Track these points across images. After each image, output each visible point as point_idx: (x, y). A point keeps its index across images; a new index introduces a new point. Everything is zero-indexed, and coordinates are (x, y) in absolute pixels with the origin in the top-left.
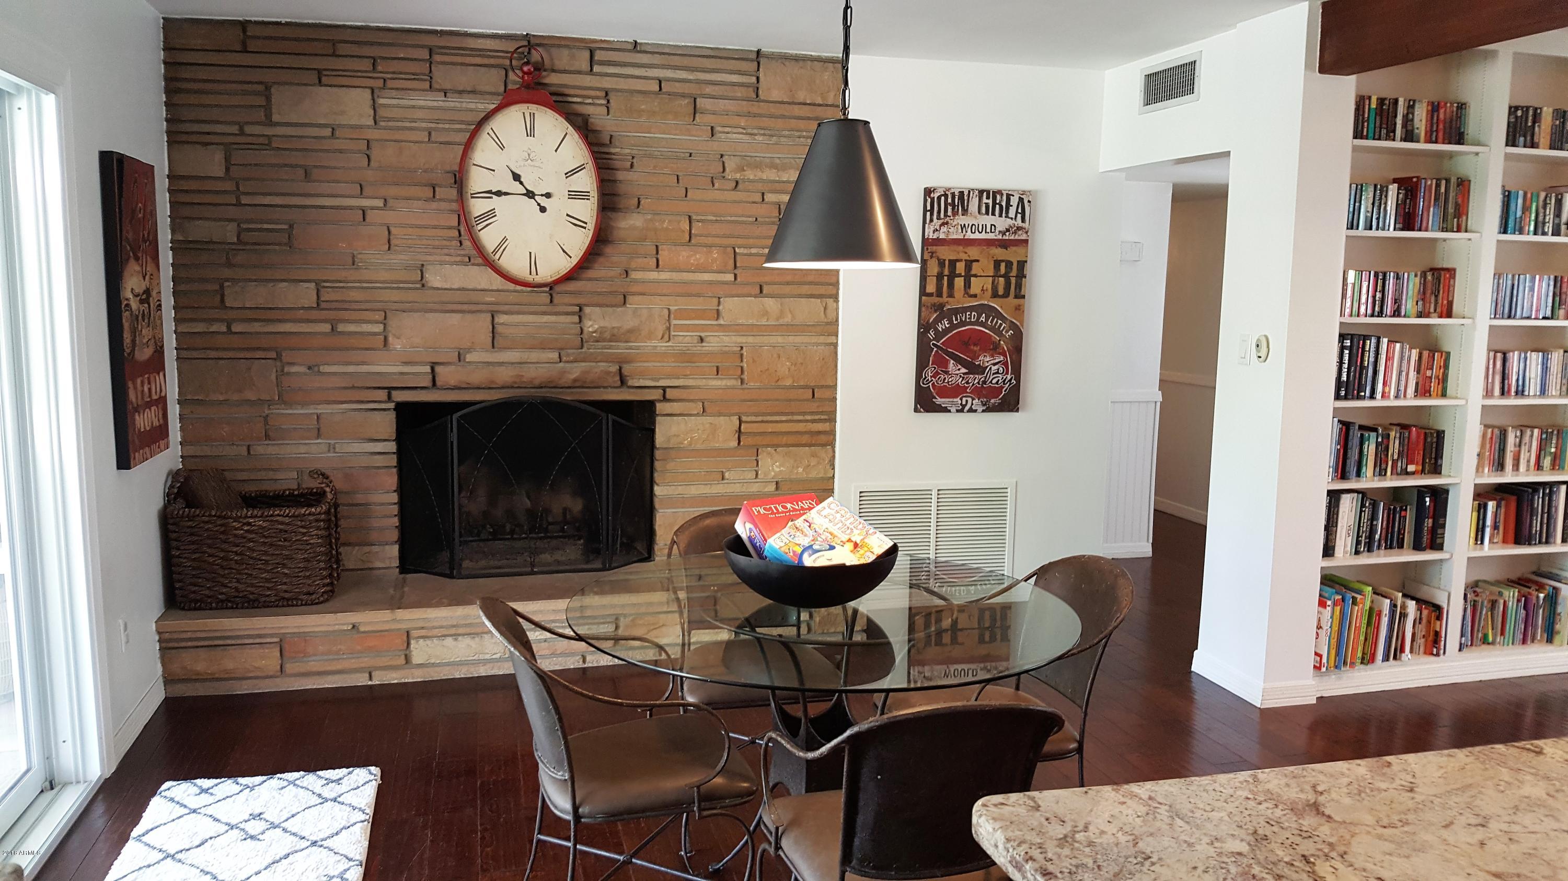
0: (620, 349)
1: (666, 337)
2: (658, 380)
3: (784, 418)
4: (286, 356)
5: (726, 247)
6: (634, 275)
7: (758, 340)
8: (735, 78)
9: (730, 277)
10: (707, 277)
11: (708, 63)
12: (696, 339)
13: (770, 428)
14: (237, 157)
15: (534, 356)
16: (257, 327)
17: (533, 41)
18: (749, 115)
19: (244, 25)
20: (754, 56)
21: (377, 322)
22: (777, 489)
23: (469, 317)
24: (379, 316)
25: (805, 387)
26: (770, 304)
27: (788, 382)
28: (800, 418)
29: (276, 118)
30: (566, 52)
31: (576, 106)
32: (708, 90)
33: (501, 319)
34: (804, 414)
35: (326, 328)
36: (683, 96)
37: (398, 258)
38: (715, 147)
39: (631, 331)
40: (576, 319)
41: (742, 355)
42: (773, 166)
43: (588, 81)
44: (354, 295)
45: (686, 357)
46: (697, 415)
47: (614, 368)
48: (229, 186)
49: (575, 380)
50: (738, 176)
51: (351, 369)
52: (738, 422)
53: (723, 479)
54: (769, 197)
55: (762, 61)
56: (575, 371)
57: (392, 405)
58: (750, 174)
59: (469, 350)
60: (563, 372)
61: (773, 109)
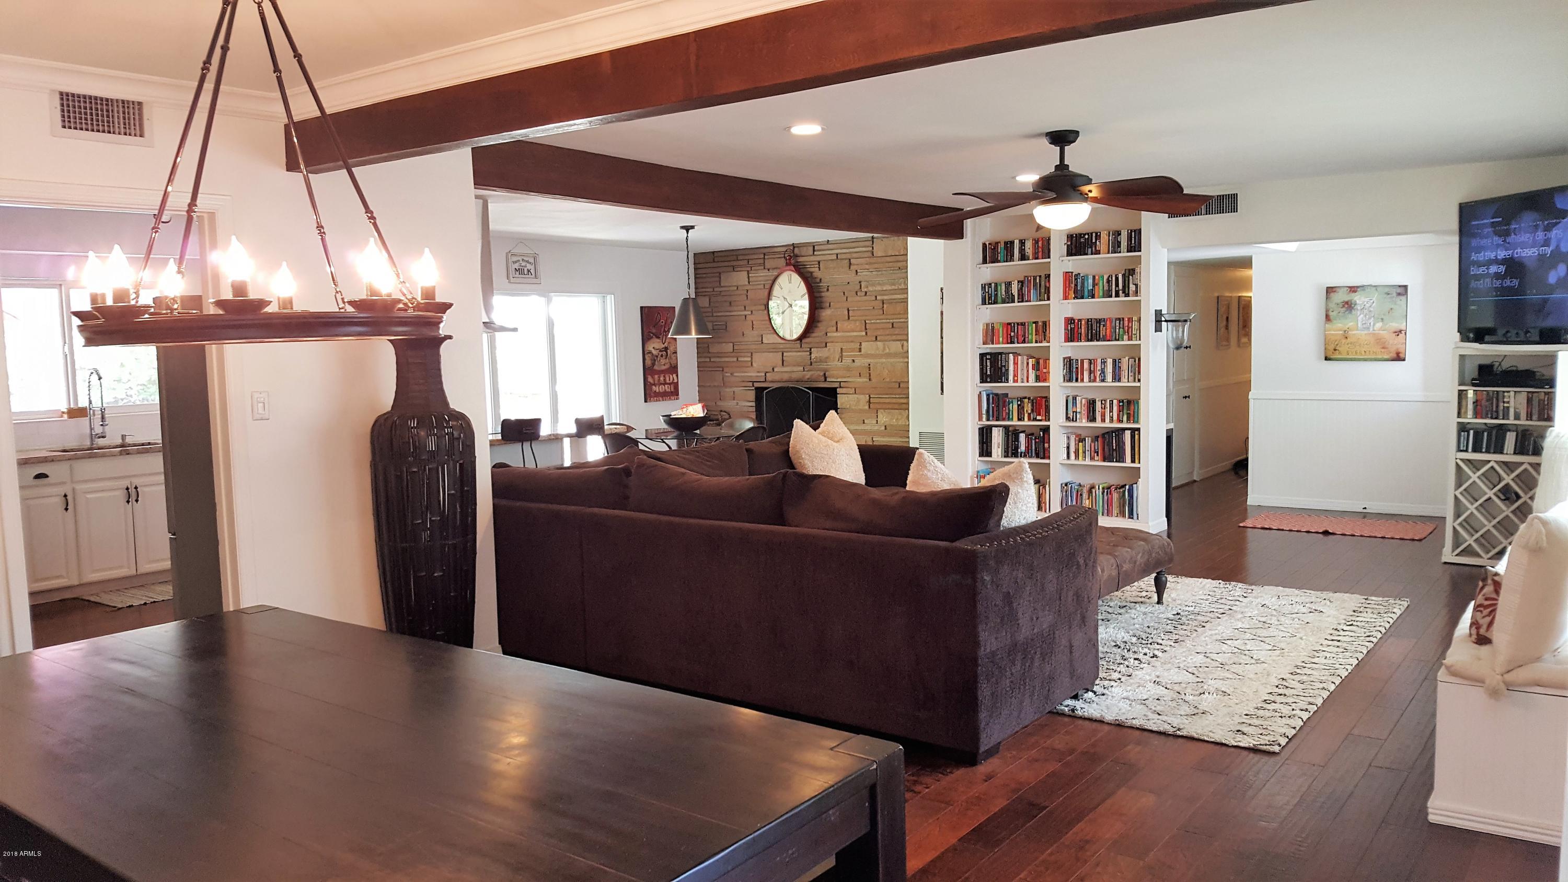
0: (824, 366)
1: (840, 361)
2: (837, 379)
3: (887, 396)
4: (725, 370)
5: (861, 320)
6: (828, 334)
7: (876, 361)
8: (864, 249)
9: (864, 333)
10: (855, 334)
11: (853, 245)
12: (851, 361)
13: (882, 401)
14: (713, 299)
15: (795, 369)
16: (718, 360)
17: (795, 245)
18: (870, 264)
19: (713, 252)
20: (870, 239)
21: (748, 357)
22: (886, 429)
23: (775, 353)
24: (750, 355)
25: (896, 382)
26: (880, 344)
27: (888, 380)
28: (894, 396)
29: (722, 285)
30: (805, 248)
31: (808, 269)
32: (855, 255)
33: (785, 354)
34: (895, 394)
35: (735, 359)
36: (846, 259)
37: (755, 332)
38: (858, 278)
39: (827, 358)
40: (808, 353)
41: (870, 368)
42: (879, 284)
43: (812, 258)
44: (742, 347)
45: (848, 369)
46: (852, 394)
47: (822, 374)
48: (709, 310)
49: (808, 379)
50: (866, 290)
51: (743, 374)
52: (868, 398)
53: (864, 423)
54: (878, 298)
55: (875, 240)
56: (808, 375)
57: (753, 388)
58: (871, 289)
59: (776, 367)
60: (804, 376)
61: (879, 260)
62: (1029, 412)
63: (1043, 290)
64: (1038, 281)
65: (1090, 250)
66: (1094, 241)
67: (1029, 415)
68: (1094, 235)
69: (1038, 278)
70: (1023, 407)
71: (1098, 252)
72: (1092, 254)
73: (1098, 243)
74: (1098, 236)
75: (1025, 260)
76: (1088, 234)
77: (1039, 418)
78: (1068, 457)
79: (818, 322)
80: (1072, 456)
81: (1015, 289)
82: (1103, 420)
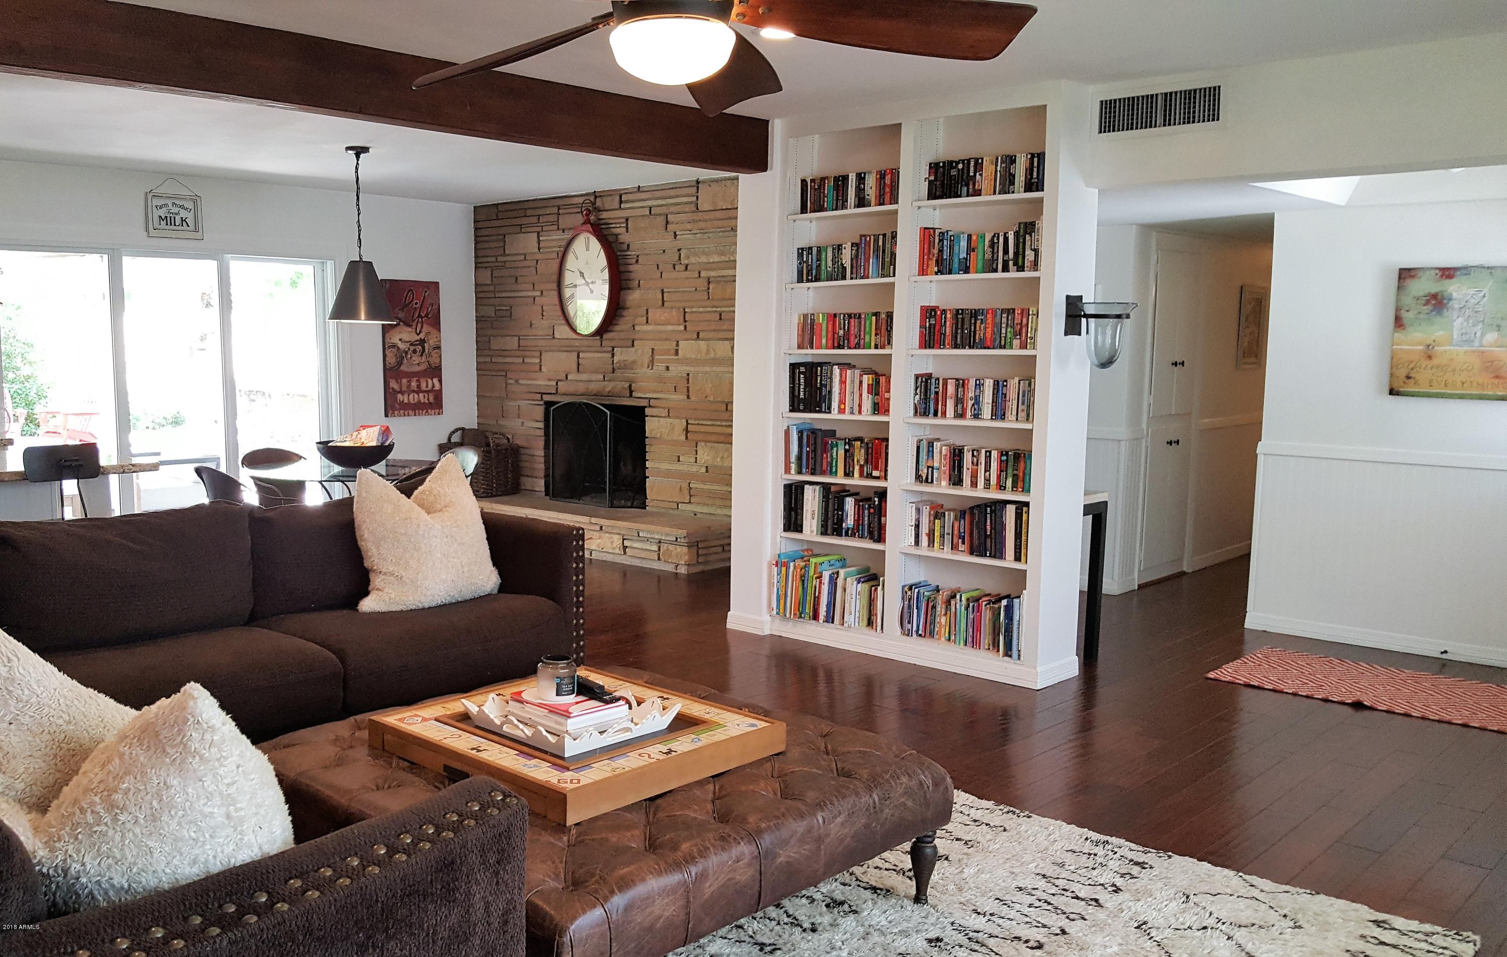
0: (629, 375)
1: (650, 368)
2: (645, 393)
3: (709, 423)
4: (509, 375)
5: (679, 308)
6: (637, 328)
7: (696, 369)
8: (685, 200)
9: (682, 328)
10: (670, 328)
11: (672, 193)
12: (664, 368)
13: (702, 429)
14: (496, 273)
15: (594, 377)
16: (500, 360)
17: (597, 194)
18: (694, 221)
19: (496, 205)
20: (694, 183)
21: (536, 357)
22: (707, 471)
23: (569, 354)
24: (538, 354)
25: (722, 402)
26: (702, 343)
27: (712, 399)
28: (719, 423)
29: (507, 252)
30: (609, 198)
31: (612, 229)
32: (672, 209)
33: (581, 355)
34: (722, 420)
35: (521, 360)
36: (661, 215)
37: (545, 323)
38: (678, 244)
39: (634, 362)
40: (610, 355)
41: (688, 380)
42: (704, 253)
43: (619, 214)
44: (530, 343)
45: (660, 380)
46: (665, 417)
47: (627, 385)
48: (492, 288)
49: (609, 392)
50: (686, 262)
51: (529, 382)
52: (685, 424)
53: (679, 461)
54: (703, 274)
55: (700, 185)
56: (609, 386)
57: (542, 403)
58: (693, 260)
59: (570, 372)
60: (605, 387)
61: (706, 216)
62: (862, 463)
63: (887, 260)
64: (881, 243)
65: (965, 189)
66: (971, 174)
67: (861, 467)
68: (972, 164)
69: (881, 237)
70: (853, 455)
71: (978, 193)
72: (968, 196)
73: (978, 176)
74: (979, 166)
75: (864, 206)
76: (963, 161)
77: (875, 473)
78: (917, 542)
79: (624, 308)
80: (924, 540)
81: (846, 257)
82: (974, 484)
